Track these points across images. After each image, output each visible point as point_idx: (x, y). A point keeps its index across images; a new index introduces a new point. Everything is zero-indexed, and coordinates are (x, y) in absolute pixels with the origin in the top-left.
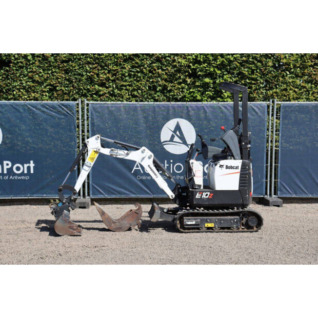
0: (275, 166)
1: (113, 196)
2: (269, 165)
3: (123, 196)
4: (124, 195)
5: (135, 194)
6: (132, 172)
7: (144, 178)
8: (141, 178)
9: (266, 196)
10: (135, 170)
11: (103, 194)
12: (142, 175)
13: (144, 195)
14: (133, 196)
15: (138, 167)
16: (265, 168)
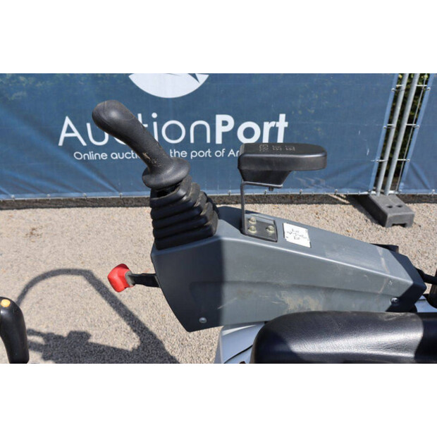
0: (408, 128)
1: (28, 197)
2: (394, 125)
3: (49, 196)
4: (54, 195)
5: (77, 191)
6: (61, 143)
7: (91, 156)
8: (83, 156)
9: (373, 192)
10: (66, 139)
11: (4, 193)
12: (85, 150)
13: (98, 193)
14: (74, 195)
15: (72, 132)
16: (384, 132)
